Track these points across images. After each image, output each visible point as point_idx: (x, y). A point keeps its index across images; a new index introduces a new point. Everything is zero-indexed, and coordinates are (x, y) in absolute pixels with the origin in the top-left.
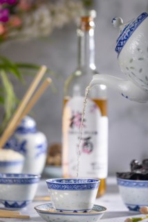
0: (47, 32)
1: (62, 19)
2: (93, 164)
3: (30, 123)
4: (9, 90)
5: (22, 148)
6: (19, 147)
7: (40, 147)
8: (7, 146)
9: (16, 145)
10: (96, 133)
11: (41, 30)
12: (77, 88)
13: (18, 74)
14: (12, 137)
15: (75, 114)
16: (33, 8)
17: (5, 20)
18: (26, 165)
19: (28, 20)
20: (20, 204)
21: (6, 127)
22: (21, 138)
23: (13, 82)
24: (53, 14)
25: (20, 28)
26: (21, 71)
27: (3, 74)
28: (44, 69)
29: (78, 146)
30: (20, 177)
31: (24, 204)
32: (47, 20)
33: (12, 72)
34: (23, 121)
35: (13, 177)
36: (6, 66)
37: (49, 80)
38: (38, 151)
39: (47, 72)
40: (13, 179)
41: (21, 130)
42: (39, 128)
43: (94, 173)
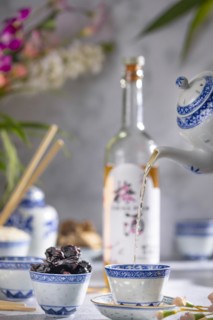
0: (58, 84)
1: (76, 68)
2: (144, 247)
3: (37, 195)
4: (12, 155)
5: (27, 225)
6: (24, 224)
7: (50, 224)
8: (9, 223)
9: (20, 222)
10: (147, 208)
11: (51, 81)
12: (120, 153)
13: (22, 134)
14: (16, 212)
15: (122, 185)
16: (41, 54)
17: (6, 69)
18: (33, 246)
19: (34, 69)
20: (25, 293)
21: (8, 199)
22: (26, 213)
23: (17, 145)
24: (65, 61)
25: (25, 79)
26: (26, 131)
27: (4, 135)
28: (54, 129)
29: (126, 224)
30: (25, 261)
31: (30, 294)
32: (59, 70)
33: (16, 132)
34: (29, 193)
35: (17, 261)
36: (7, 126)
37: (61, 142)
38: (47, 229)
39: (58, 132)
40: (17, 264)
41: (26, 203)
42: (48, 201)
43: (144, 258)
